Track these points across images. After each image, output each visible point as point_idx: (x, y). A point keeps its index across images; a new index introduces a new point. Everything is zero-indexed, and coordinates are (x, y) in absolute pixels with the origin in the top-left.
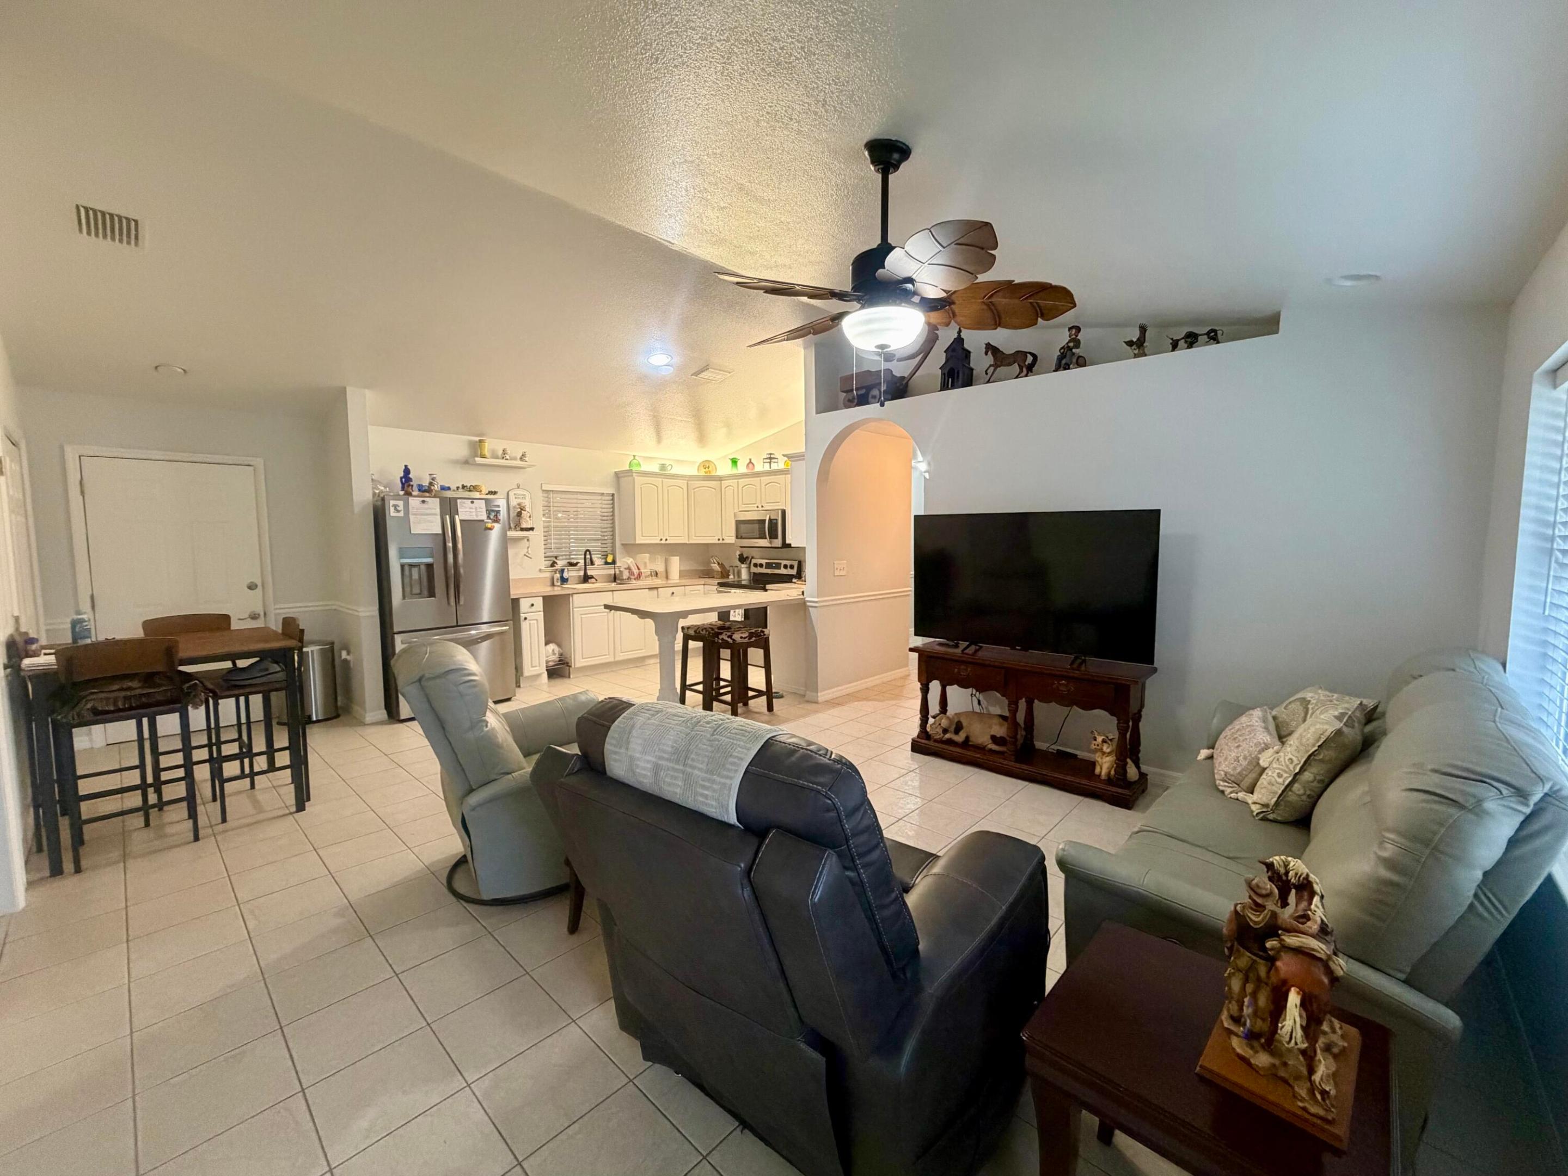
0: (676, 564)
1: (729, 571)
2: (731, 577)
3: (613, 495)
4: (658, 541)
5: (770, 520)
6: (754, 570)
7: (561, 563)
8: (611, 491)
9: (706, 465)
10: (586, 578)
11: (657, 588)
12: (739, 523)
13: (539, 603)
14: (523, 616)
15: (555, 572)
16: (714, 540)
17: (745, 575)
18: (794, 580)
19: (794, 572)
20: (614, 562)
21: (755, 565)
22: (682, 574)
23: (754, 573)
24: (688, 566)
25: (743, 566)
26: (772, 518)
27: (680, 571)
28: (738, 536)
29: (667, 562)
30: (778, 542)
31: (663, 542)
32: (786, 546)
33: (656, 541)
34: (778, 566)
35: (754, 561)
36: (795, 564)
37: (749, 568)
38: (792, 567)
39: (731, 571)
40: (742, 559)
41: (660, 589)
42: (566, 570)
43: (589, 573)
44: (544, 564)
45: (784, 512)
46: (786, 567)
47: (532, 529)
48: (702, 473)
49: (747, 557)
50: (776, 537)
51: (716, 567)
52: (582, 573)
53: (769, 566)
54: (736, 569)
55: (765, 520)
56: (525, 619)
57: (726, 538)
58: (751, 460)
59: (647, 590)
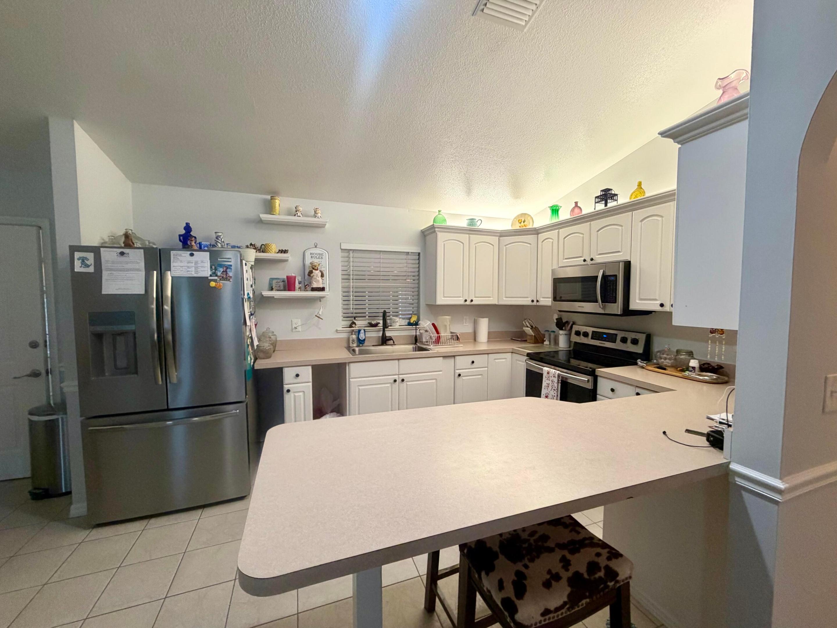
0: (484, 325)
1: (544, 336)
2: (547, 343)
3: (419, 254)
4: (462, 302)
5: (604, 277)
6: (575, 339)
7: (360, 323)
8: (415, 249)
9: (522, 218)
10: (385, 340)
11: (454, 356)
12: (557, 282)
13: (307, 373)
14: (286, 387)
15: (352, 332)
16: (527, 302)
17: (563, 343)
18: (639, 361)
19: (639, 349)
20: (416, 324)
21: (578, 333)
22: (492, 337)
23: (575, 342)
24: (500, 327)
25: (561, 332)
26: (608, 273)
27: (489, 333)
28: (556, 298)
29: (475, 324)
30: (617, 308)
31: (468, 303)
32: (627, 312)
33: (460, 301)
34: (612, 338)
35: (575, 328)
36: (642, 338)
37: (569, 335)
38: (635, 342)
39: (547, 336)
40: (560, 324)
41: (457, 358)
42: (362, 331)
43: (388, 334)
44: (341, 324)
45: (628, 265)
46: (624, 340)
47: (323, 289)
48: (517, 227)
49: (567, 322)
50: (614, 300)
51: (528, 330)
52: (381, 334)
53: (596, 336)
54: (552, 334)
55: (597, 277)
56: (288, 391)
57: (541, 299)
58: (576, 203)
59: (441, 358)
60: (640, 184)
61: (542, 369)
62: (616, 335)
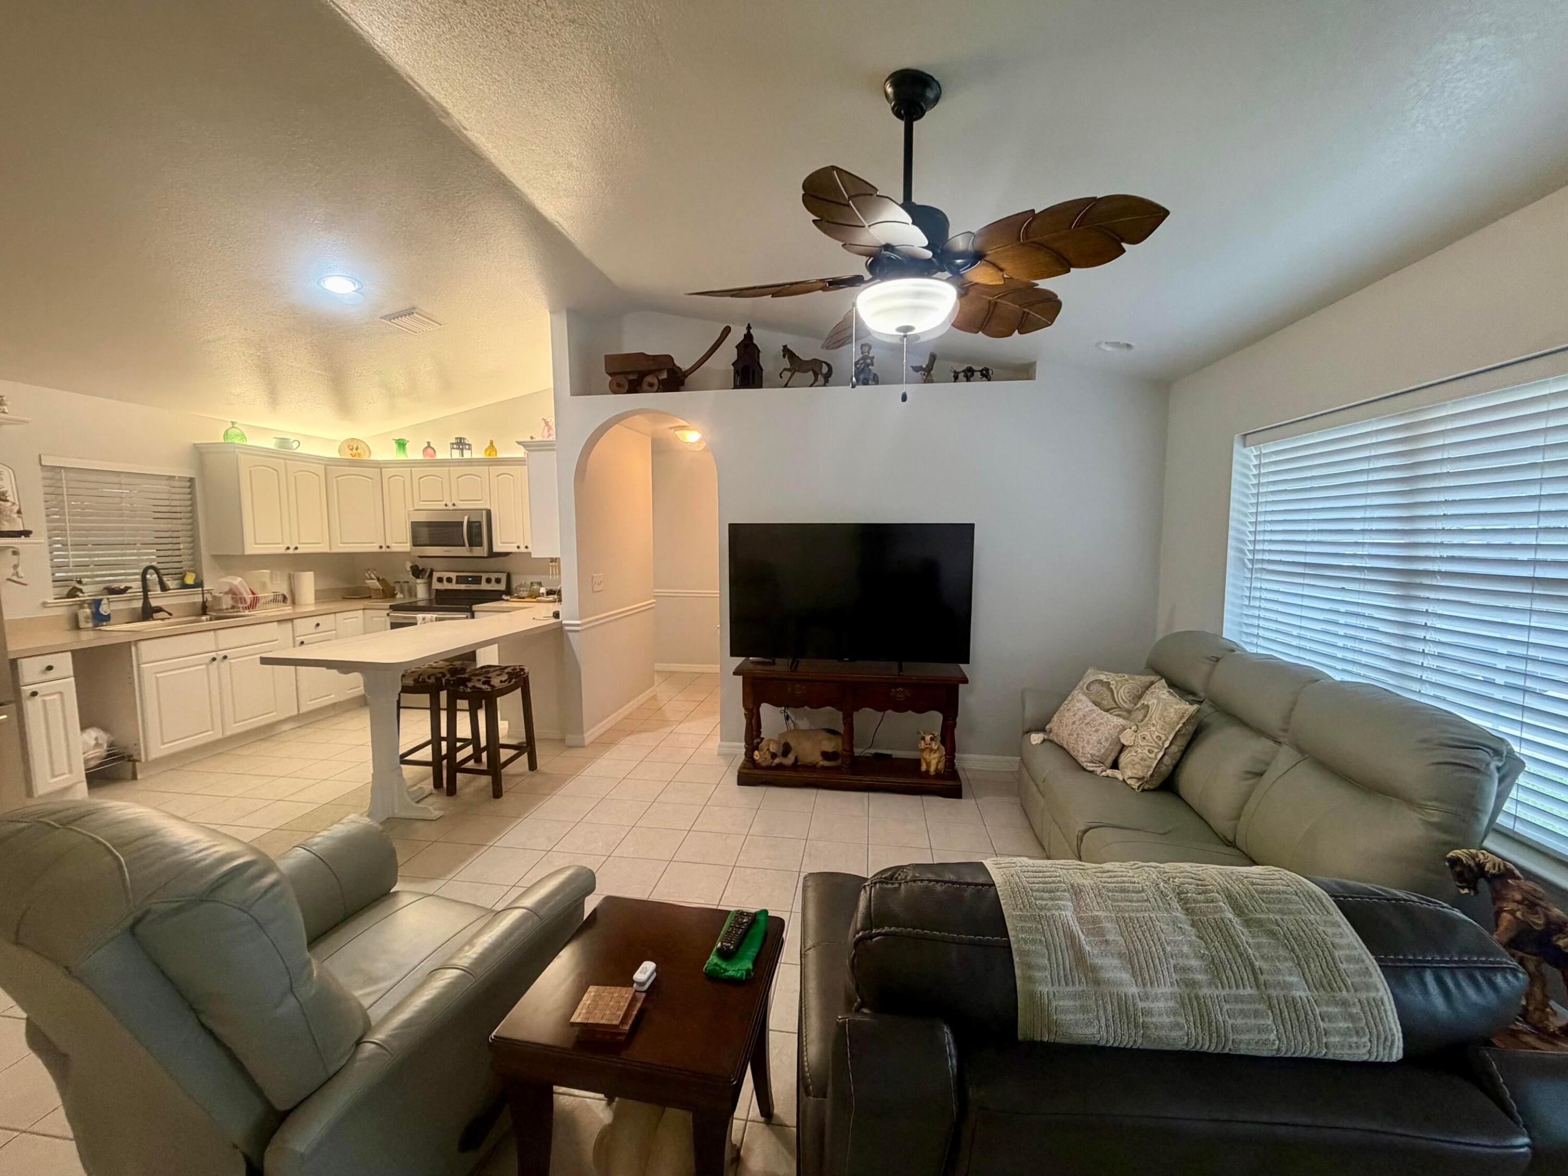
0: (308, 583)
1: (394, 589)
2: (399, 596)
3: (191, 480)
4: (283, 551)
5: (469, 523)
6: (436, 585)
7: (89, 591)
8: (188, 474)
9: (353, 445)
10: (148, 613)
11: (292, 620)
12: (415, 526)
13: (65, 664)
14: (27, 690)
15: (81, 605)
16: (375, 549)
17: (421, 592)
18: (504, 597)
19: (502, 587)
20: (199, 584)
21: (440, 580)
22: (321, 596)
23: (437, 590)
24: (324, 585)
25: (419, 581)
26: (472, 520)
27: (316, 591)
28: (415, 544)
29: (291, 580)
30: (482, 551)
31: (291, 551)
32: (492, 554)
33: (280, 550)
34: (477, 580)
35: (436, 575)
36: (503, 577)
37: (429, 584)
38: (498, 581)
39: (397, 587)
40: (417, 572)
41: (296, 622)
42: (105, 601)
43: (154, 603)
44: (54, 593)
45: (489, 513)
46: (489, 581)
47: (27, 533)
48: (347, 456)
49: (423, 570)
50: (481, 545)
51: (374, 583)
52: (138, 604)
53: (460, 580)
54: (406, 587)
55: (462, 523)
56: (34, 694)
57: (394, 545)
58: (429, 443)
59: (276, 623)
60: (492, 443)
61: (415, 618)
62: (481, 577)
